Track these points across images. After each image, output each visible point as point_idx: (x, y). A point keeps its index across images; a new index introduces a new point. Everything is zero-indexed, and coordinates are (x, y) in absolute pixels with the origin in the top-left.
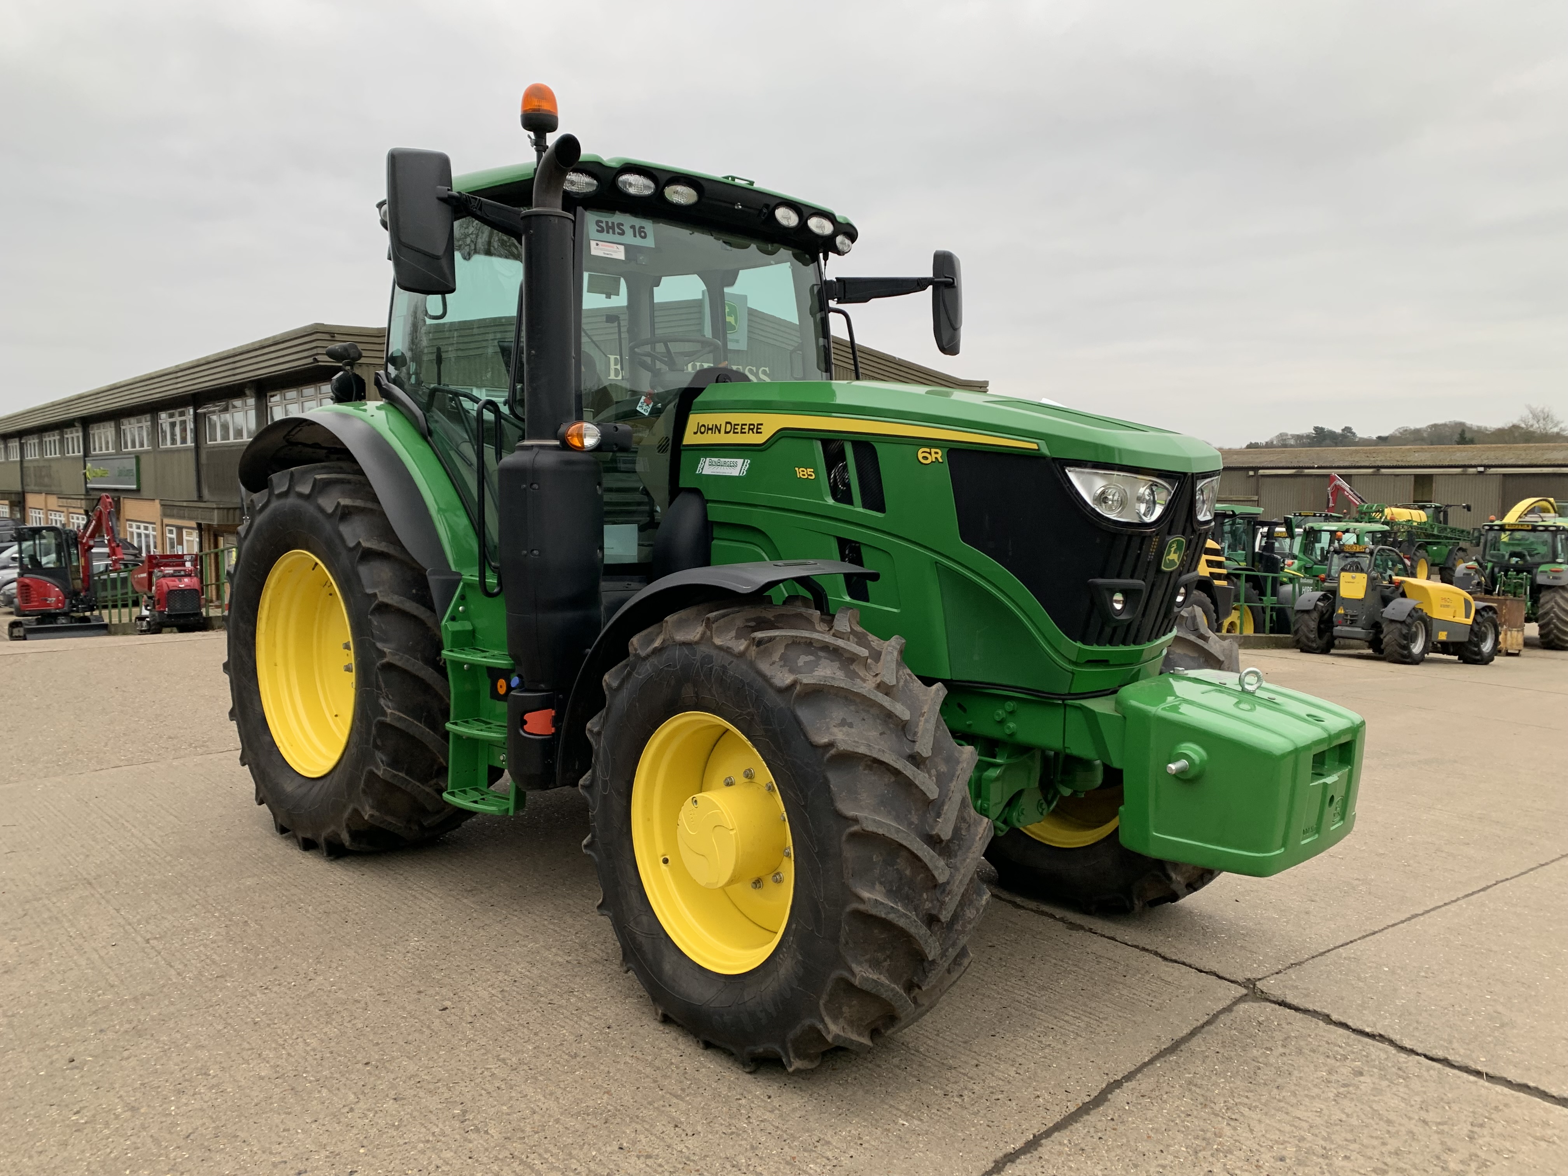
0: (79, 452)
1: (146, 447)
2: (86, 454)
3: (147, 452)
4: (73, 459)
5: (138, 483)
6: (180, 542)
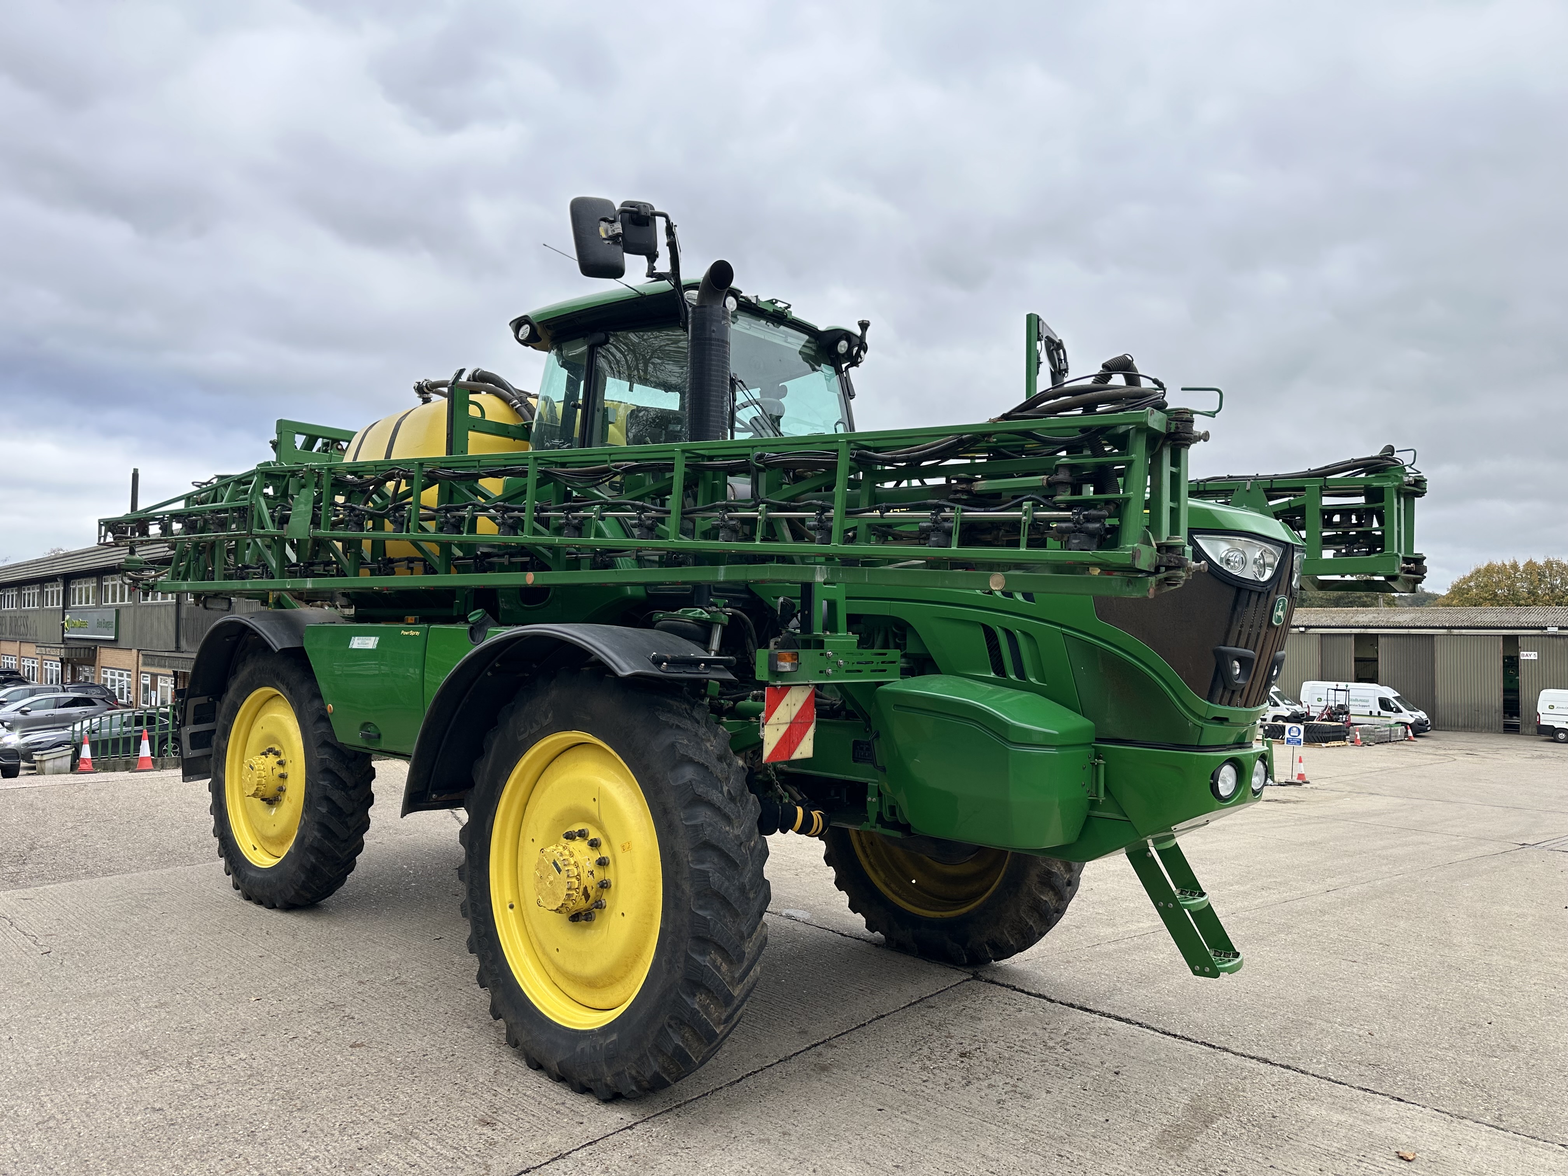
0: (58, 604)
1: (126, 602)
2: (65, 607)
3: (127, 606)
4: (51, 610)
5: (117, 634)
6: (154, 687)
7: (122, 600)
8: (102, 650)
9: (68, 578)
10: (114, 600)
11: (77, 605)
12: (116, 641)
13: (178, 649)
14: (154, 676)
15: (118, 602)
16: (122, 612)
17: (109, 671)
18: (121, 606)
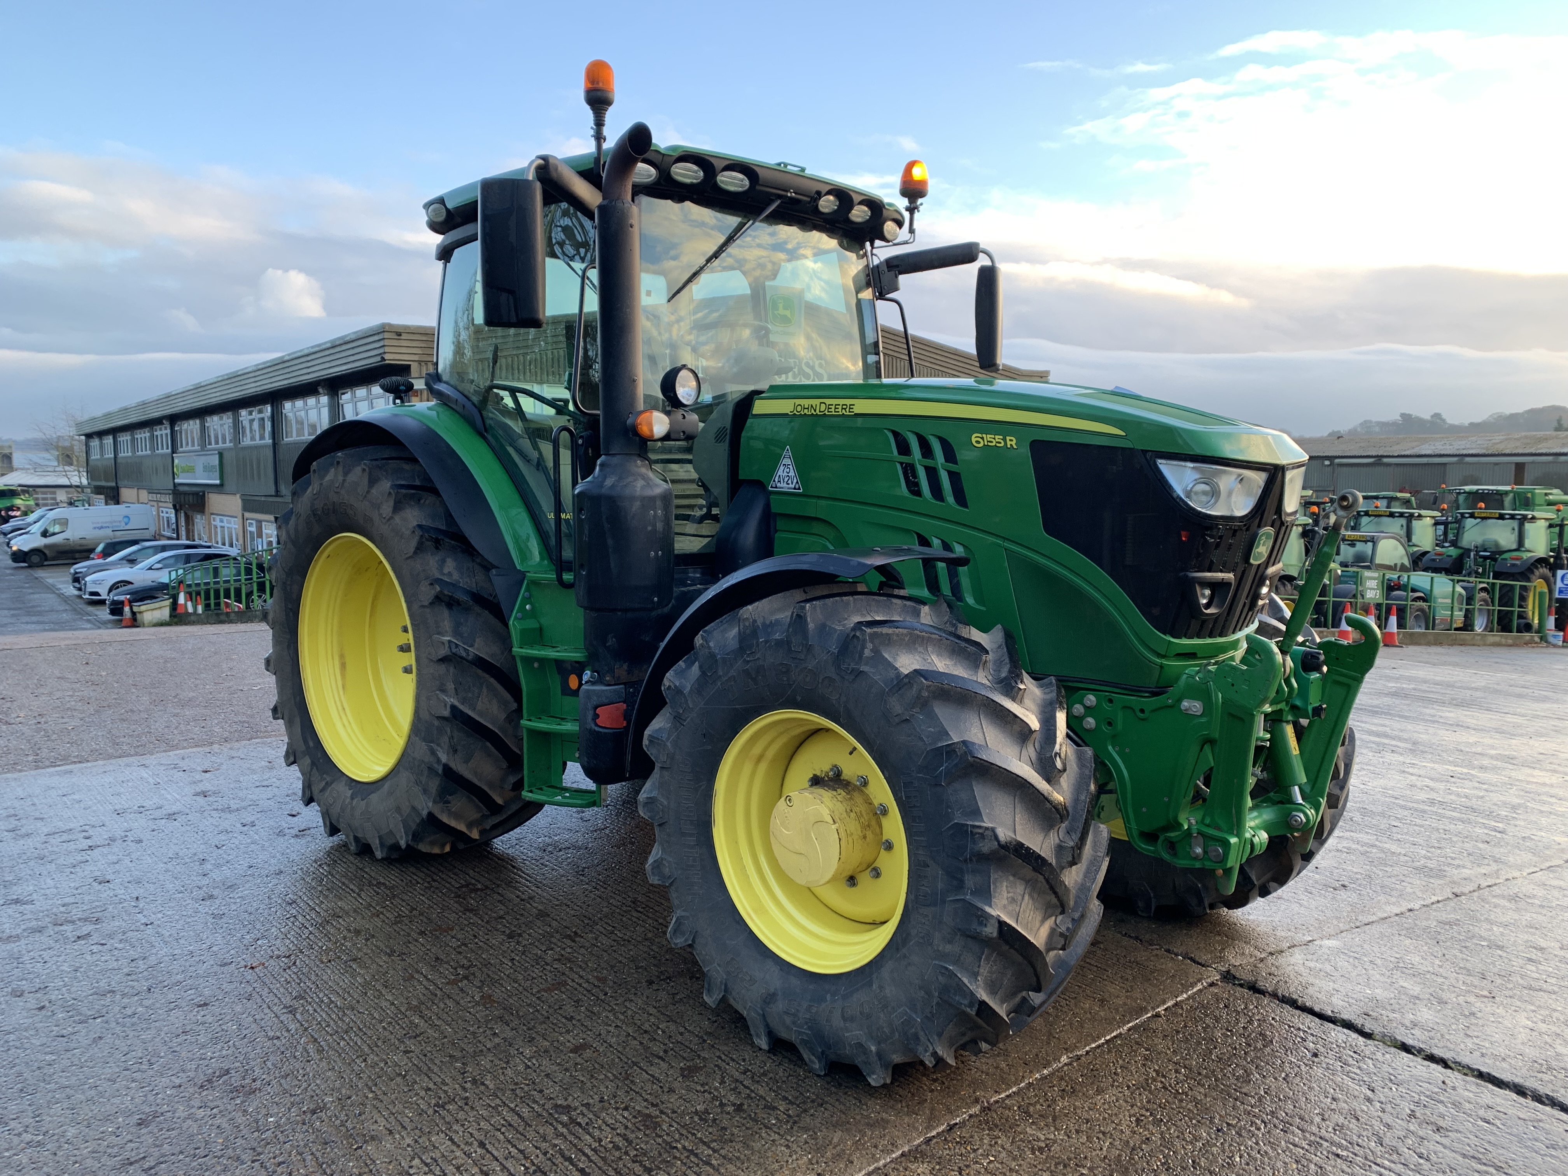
0: (168, 448)
1: (228, 444)
2: (174, 450)
3: (230, 449)
4: (163, 455)
5: (222, 477)
6: (260, 535)
7: (224, 442)
8: (211, 495)
9: (174, 419)
10: (217, 443)
11: (184, 449)
12: (221, 485)
13: (277, 494)
14: (259, 522)
15: (221, 445)
16: (226, 455)
17: (218, 518)
18: (224, 449)
